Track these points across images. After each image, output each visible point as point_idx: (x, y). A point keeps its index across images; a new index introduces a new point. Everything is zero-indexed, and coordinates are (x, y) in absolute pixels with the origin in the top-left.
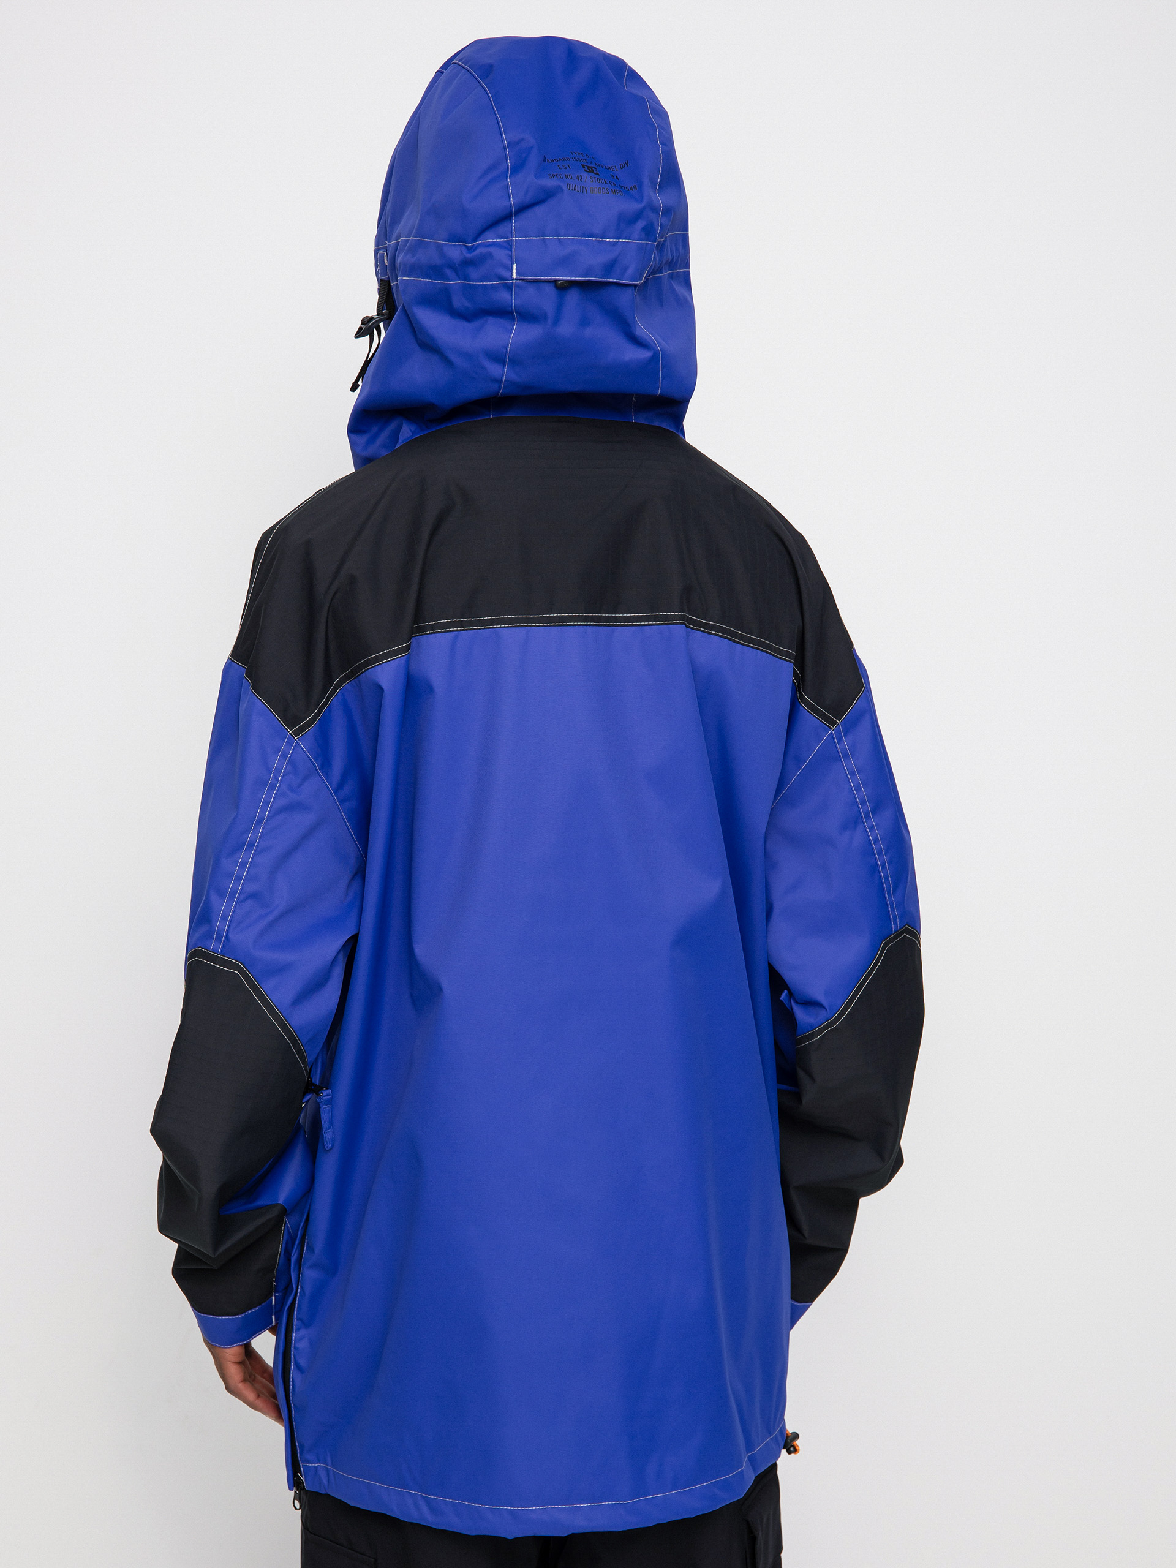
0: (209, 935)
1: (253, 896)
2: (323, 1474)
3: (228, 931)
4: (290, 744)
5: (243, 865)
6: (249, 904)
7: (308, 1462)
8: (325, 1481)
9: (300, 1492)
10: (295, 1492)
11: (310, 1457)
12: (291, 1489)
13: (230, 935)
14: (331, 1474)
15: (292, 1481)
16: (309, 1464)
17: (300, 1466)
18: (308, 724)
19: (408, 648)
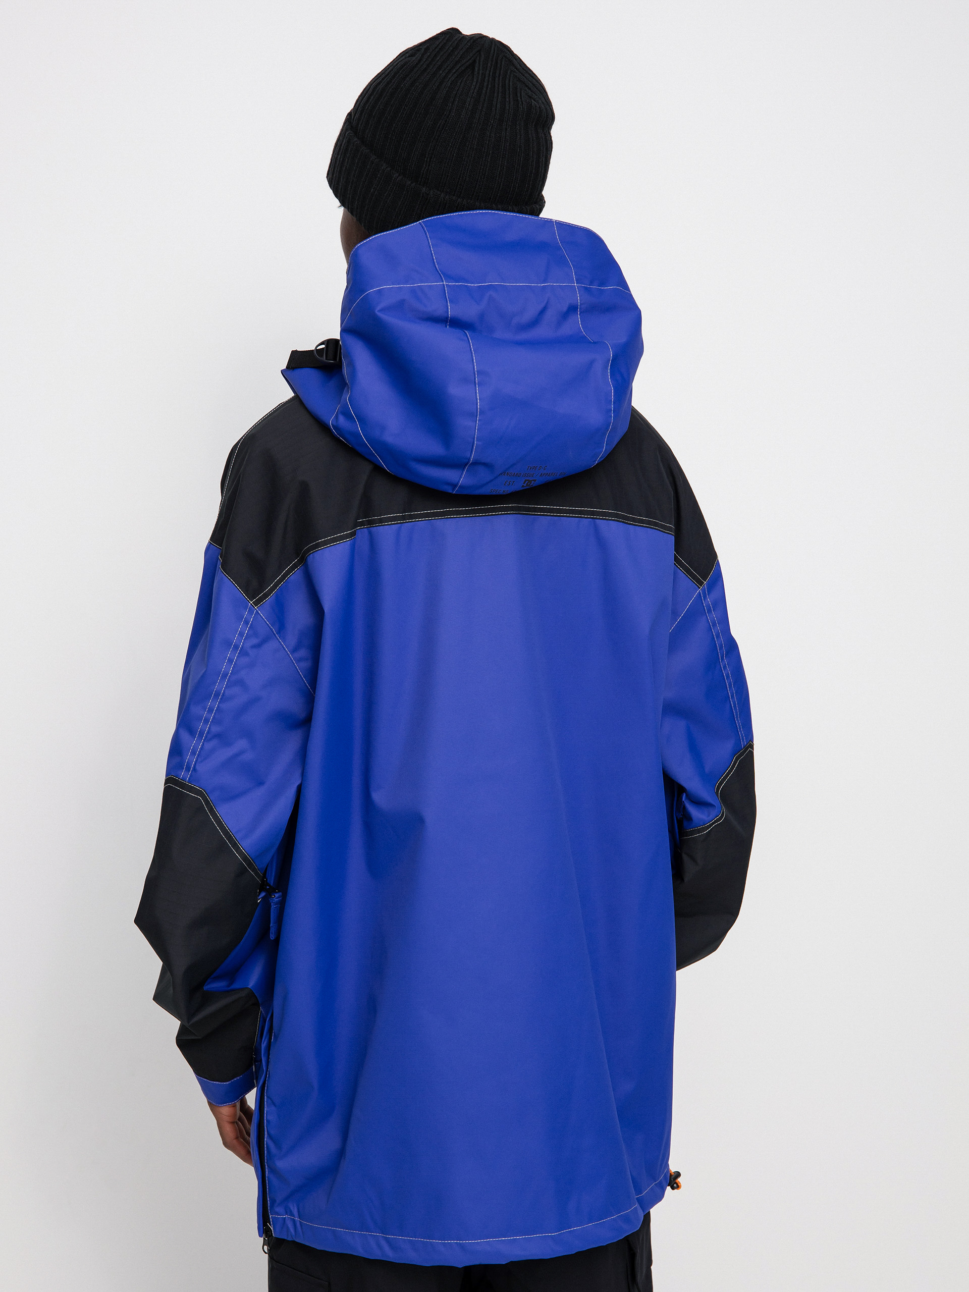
0: (180, 766)
1: (218, 736)
2: (290, 1225)
3: (195, 764)
4: (251, 612)
5: (210, 710)
6: (214, 742)
7: (278, 1214)
8: (292, 1230)
9: (268, 1239)
10: (264, 1239)
11: (277, 1209)
12: (260, 1236)
13: (197, 767)
14: (298, 1224)
15: (262, 1230)
16: (278, 1215)
17: (269, 1216)
18: (266, 596)
19: (353, 534)
